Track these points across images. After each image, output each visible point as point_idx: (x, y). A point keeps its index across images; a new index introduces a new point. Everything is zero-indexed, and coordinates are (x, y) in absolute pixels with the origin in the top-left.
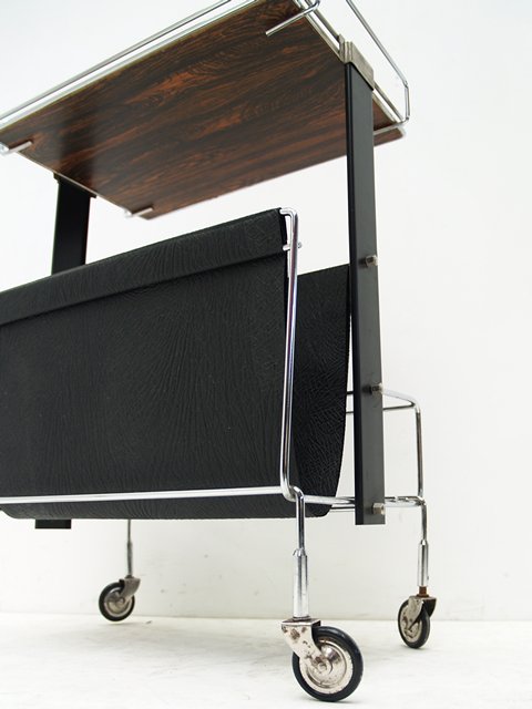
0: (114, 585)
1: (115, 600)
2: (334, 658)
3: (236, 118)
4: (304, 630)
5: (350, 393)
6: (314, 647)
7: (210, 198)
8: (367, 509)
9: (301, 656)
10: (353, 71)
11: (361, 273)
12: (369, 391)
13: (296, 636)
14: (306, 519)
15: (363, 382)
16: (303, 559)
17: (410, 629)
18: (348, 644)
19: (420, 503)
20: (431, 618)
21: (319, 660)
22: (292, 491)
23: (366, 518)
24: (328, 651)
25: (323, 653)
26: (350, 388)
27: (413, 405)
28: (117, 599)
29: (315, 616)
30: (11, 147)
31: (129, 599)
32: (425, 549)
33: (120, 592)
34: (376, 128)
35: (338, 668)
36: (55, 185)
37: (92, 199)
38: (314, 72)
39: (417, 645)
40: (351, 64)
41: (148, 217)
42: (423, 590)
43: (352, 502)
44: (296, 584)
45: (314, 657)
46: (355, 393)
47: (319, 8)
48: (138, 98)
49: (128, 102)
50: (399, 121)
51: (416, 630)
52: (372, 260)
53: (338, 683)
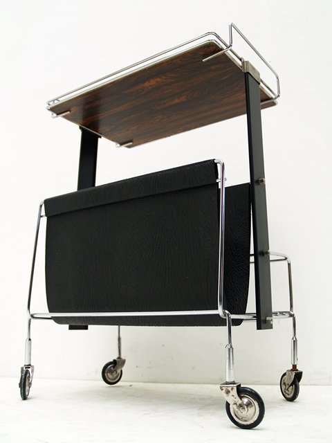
0: (110, 363)
1: (111, 372)
2: (249, 404)
3: (183, 98)
4: (232, 389)
5: (252, 255)
6: (238, 398)
7: (166, 137)
8: (263, 321)
9: (231, 403)
10: (249, 76)
11: (256, 188)
12: (262, 253)
13: (228, 392)
14: (232, 327)
15: (259, 249)
16: (231, 349)
17: (287, 390)
18: (256, 396)
19: (292, 316)
20: (300, 383)
21: (241, 406)
22: (224, 313)
23: (263, 325)
24: (245, 400)
25: (243, 402)
26: (252, 252)
27: (286, 259)
28: (112, 371)
29: (238, 381)
30: (58, 114)
31: (119, 371)
32: (295, 342)
33: (114, 367)
34: (262, 101)
35: (251, 410)
36: (80, 132)
37: (99, 139)
38: (227, 76)
39: (292, 399)
40: (248, 73)
41: (129, 147)
42: (294, 366)
43: (254, 317)
44: (227, 364)
45: (238, 404)
46: (255, 255)
47: (232, 48)
48: (131, 90)
49: (124, 92)
50: (274, 97)
51: (291, 390)
52: (262, 181)
53: (251, 419)
